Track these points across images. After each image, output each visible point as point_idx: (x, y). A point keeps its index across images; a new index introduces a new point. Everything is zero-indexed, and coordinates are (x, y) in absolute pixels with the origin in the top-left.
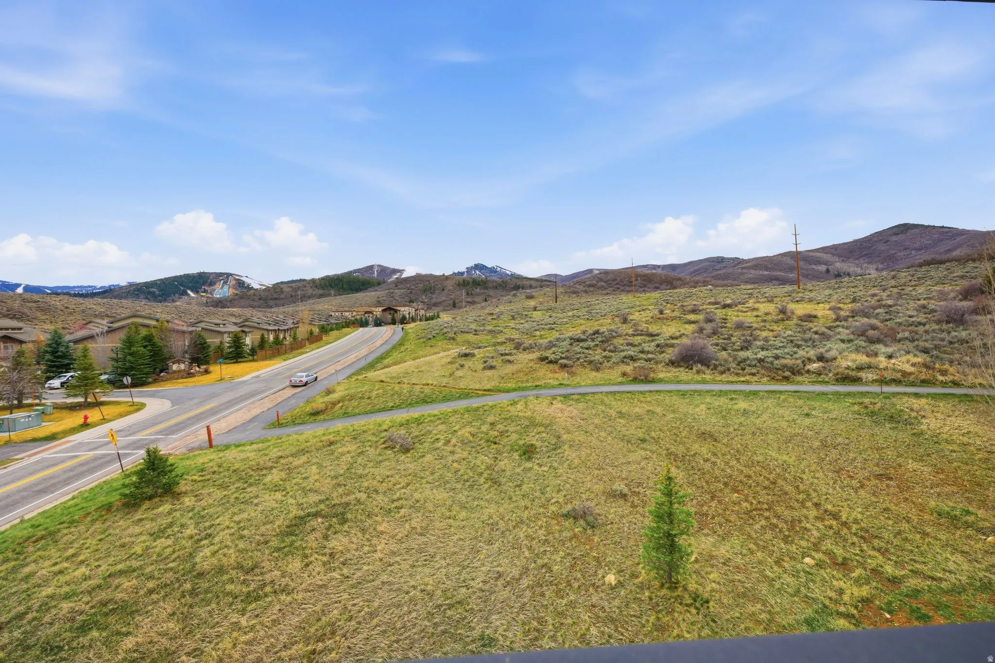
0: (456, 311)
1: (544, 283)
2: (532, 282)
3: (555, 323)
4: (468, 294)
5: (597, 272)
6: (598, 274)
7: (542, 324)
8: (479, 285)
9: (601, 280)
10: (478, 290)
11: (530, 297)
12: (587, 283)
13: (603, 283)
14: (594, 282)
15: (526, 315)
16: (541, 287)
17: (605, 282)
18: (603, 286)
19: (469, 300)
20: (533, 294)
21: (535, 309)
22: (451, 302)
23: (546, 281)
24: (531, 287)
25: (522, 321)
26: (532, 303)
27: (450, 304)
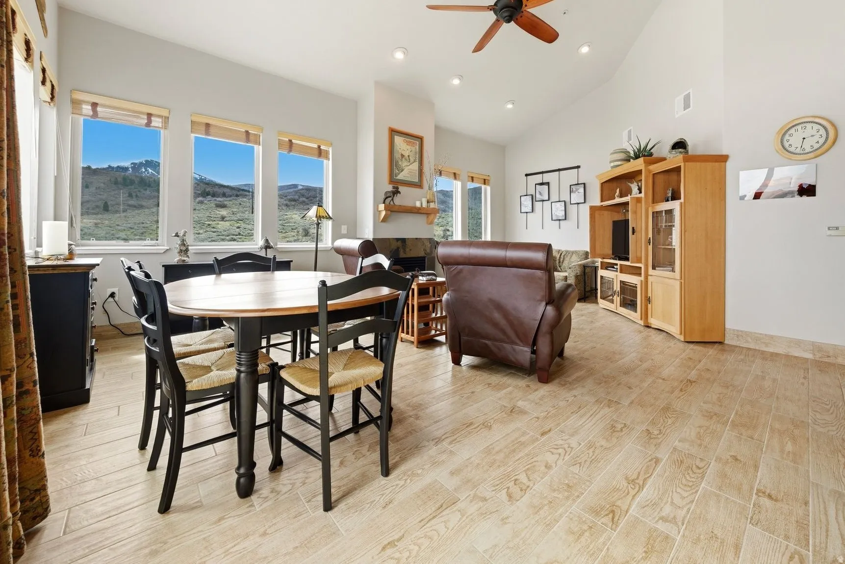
0: (106, 216)
1: (241, 192)
2: (226, 190)
3: (239, 234)
4: (130, 195)
5: (300, 187)
6: (302, 189)
7: (223, 235)
8: (149, 186)
9: (303, 196)
10: (148, 192)
11: (223, 206)
12: (289, 197)
13: (304, 199)
14: (296, 197)
15: (209, 225)
16: (237, 196)
17: (307, 198)
18: (304, 202)
19: (132, 202)
20: (226, 203)
21: (223, 218)
22: (101, 204)
23: (243, 190)
24: (224, 195)
25: (201, 231)
26: (224, 212)
27: (97, 207)
